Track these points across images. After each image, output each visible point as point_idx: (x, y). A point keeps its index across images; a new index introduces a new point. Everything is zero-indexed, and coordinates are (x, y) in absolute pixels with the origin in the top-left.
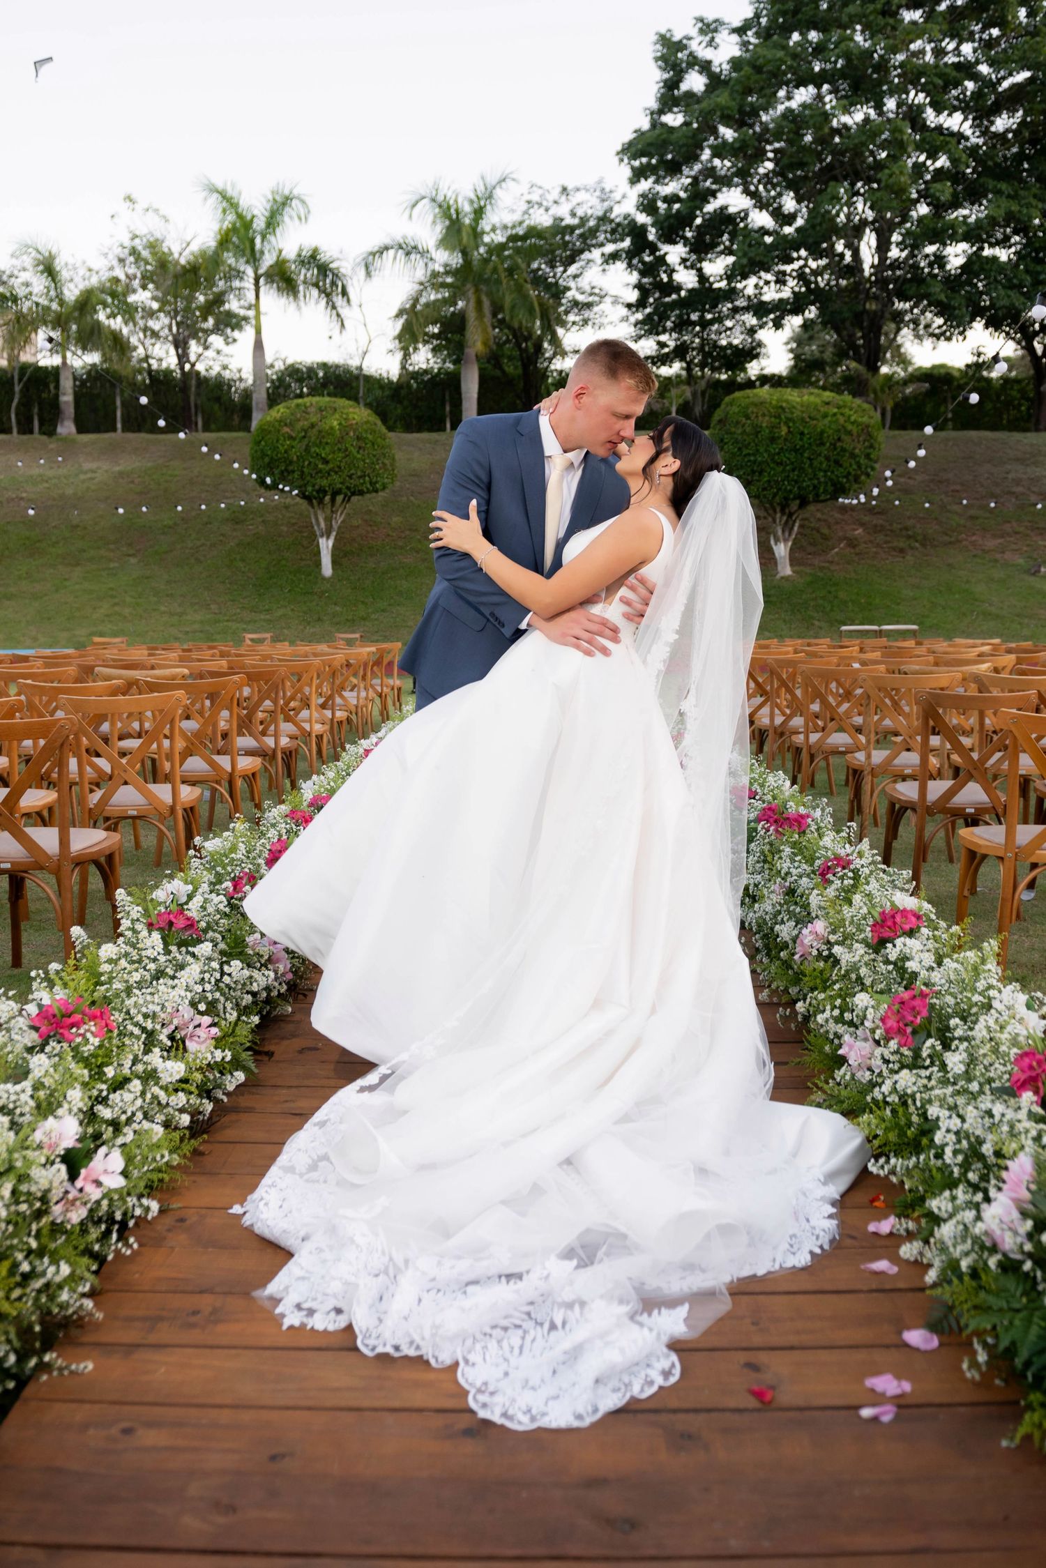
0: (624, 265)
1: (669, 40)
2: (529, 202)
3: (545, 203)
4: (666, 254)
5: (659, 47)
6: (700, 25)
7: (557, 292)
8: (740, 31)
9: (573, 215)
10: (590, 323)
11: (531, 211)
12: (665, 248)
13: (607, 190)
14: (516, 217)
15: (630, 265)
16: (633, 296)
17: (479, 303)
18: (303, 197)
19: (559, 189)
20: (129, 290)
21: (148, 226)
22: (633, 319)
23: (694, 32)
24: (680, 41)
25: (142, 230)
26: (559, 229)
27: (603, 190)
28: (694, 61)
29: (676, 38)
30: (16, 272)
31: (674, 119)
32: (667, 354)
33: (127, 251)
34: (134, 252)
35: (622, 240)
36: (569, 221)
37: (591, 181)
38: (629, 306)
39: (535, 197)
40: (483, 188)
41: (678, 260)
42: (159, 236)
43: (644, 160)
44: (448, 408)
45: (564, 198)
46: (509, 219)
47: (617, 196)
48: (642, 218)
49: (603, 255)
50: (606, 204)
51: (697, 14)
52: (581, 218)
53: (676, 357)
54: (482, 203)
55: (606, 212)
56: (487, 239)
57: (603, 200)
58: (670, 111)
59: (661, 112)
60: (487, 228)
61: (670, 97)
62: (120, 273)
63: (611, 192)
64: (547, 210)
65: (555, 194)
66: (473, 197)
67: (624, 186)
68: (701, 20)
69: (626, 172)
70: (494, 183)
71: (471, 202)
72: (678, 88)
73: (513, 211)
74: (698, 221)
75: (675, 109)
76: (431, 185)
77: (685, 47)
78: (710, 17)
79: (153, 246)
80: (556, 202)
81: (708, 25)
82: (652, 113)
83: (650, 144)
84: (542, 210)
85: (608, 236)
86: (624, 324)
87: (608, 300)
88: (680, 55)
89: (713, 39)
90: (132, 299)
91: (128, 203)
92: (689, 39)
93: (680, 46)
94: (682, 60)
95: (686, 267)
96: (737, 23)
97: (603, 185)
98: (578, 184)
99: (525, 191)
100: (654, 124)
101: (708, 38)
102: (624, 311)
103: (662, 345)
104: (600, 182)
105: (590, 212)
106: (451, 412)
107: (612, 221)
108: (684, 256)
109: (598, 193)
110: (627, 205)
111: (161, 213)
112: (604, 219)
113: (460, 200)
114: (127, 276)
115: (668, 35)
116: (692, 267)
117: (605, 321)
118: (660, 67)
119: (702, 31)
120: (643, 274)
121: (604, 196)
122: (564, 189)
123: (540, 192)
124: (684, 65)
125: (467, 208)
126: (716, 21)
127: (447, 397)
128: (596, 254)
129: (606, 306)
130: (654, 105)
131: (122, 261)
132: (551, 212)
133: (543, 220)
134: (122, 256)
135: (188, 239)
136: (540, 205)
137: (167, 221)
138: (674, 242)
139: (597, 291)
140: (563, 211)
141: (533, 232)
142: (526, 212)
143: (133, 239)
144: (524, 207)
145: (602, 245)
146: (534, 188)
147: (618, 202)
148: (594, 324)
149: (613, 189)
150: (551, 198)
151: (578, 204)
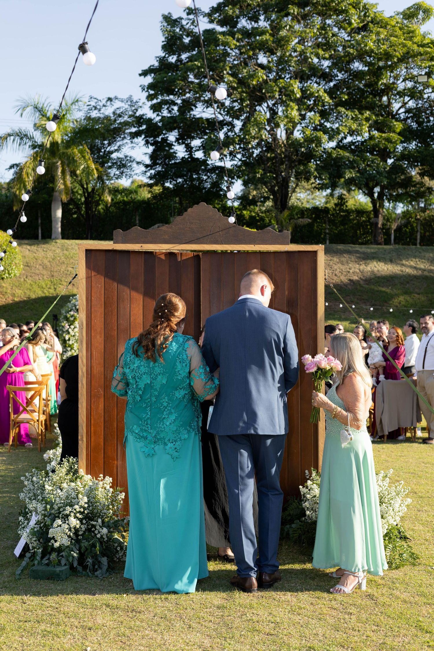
0: (144, 140)
1: (169, 19)
2: (89, 106)
3: (98, 107)
4: (168, 137)
5: (163, 23)
6: (187, 10)
8: (209, 15)
9: (114, 113)
10: (124, 174)
11: (91, 111)
12: (167, 133)
16: (148, 161)
17: (64, 170)
19: (107, 99)
22: (148, 174)
23: (184, 15)
24: (176, 20)
26: (107, 121)
27: (132, 101)
29: (175, 17)
36: (112, 116)
37: (125, 96)
38: (147, 166)
39: (93, 103)
44: (40, 221)
45: (109, 104)
46: (79, 117)
47: (140, 104)
48: (153, 116)
50: (134, 108)
55: (134, 112)
57: (131, 106)
63: (136, 102)
64: (100, 110)
65: (104, 102)
67: (144, 101)
68: (188, 8)
69: (146, 94)
76: (33, 97)
77: (179, 23)
78: (193, 6)
81: (191, 12)
82: (160, 58)
84: (96, 111)
86: (144, 176)
87: (135, 163)
88: (175, 28)
89: (193, 21)
92: (181, 19)
93: (176, 22)
94: (176, 31)
95: (179, 143)
96: (207, 11)
98: (119, 97)
101: (191, 20)
102: (144, 169)
104: (130, 97)
106: (42, 223)
108: (178, 137)
109: (129, 103)
112: (132, 116)
115: (169, 16)
116: (182, 143)
117: (133, 173)
118: (165, 34)
119: (188, 15)
120: (155, 148)
121: (133, 104)
122: (110, 99)
123: (96, 101)
126: (196, 9)
127: (39, 215)
130: (161, 53)
132: (102, 112)
136: (96, 108)
138: (173, 131)
139: (128, 158)
140: (109, 111)
142: (88, 112)
144: (86, 108)
146: (92, 99)
147: (141, 107)
148: (127, 175)
149: (138, 101)
150: (101, 104)
151: (118, 108)
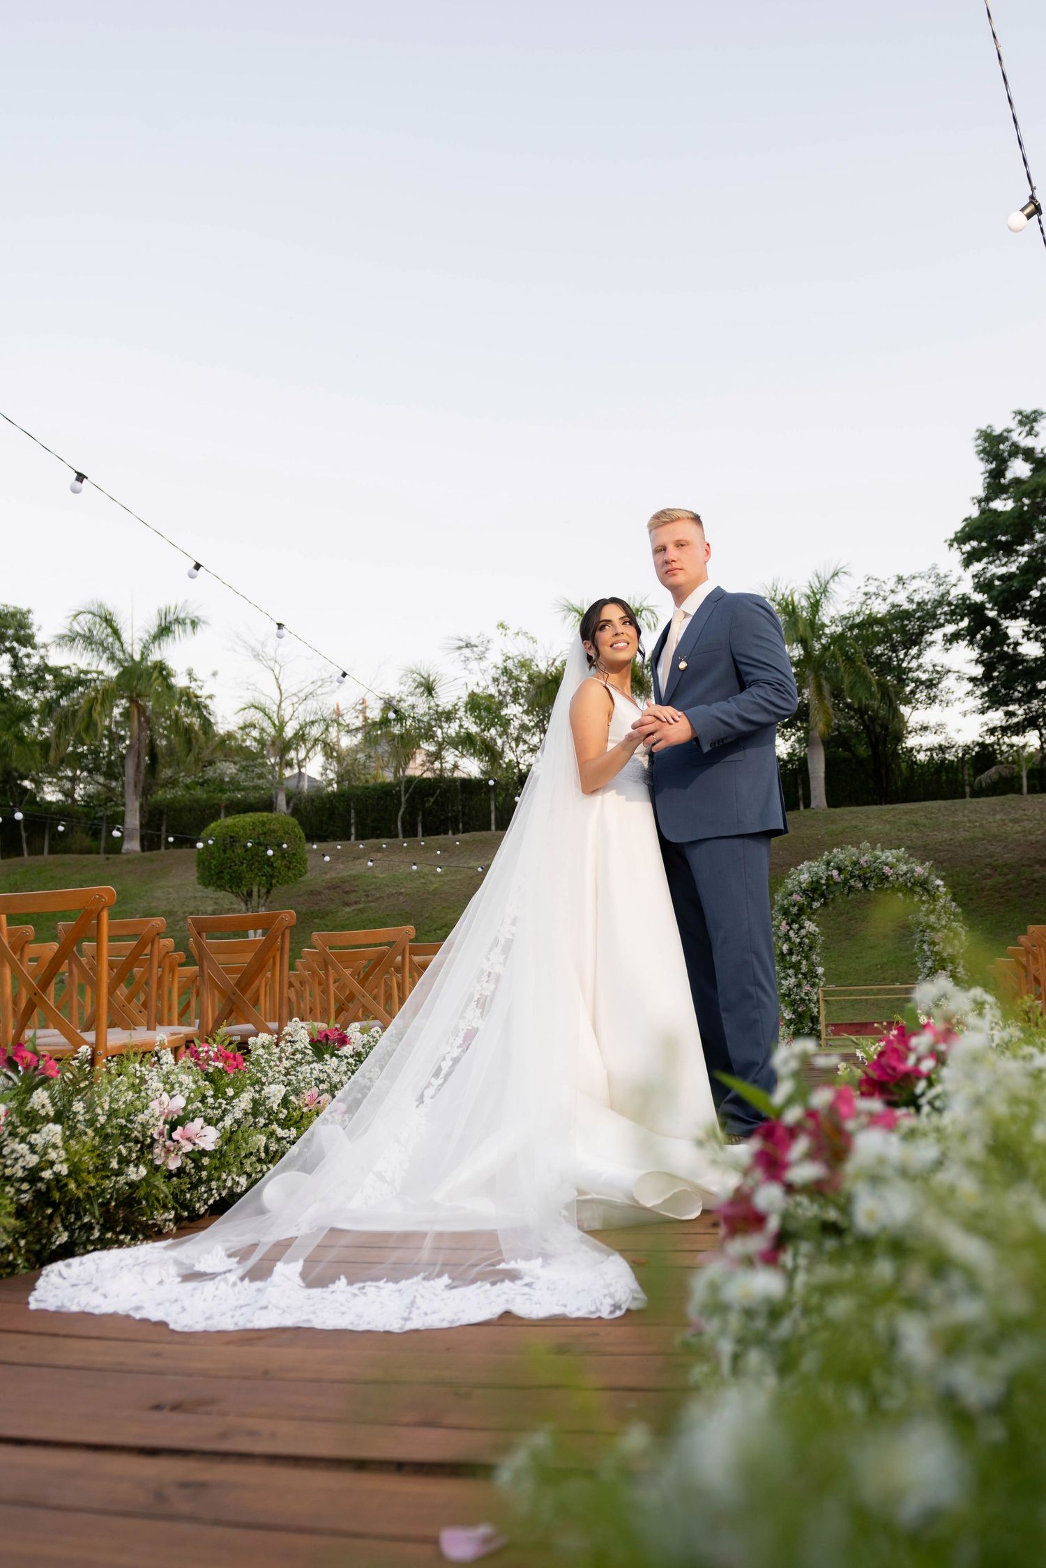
0: (966, 642)
1: (990, 434)
2: (866, 594)
3: (882, 593)
4: (1007, 628)
5: (980, 442)
6: (1019, 417)
7: (901, 674)
9: (911, 601)
10: (937, 701)
11: (869, 602)
12: (1005, 623)
13: (942, 575)
14: (855, 608)
15: (971, 643)
16: (979, 671)
17: (819, 688)
18: (655, 609)
19: (896, 579)
20: (502, 705)
21: (518, 648)
22: (978, 693)
23: (1013, 424)
24: (1001, 435)
25: (513, 652)
26: (899, 615)
27: (938, 575)
28: (1016, 450)
29: (997, 431)
30: (404, 697)
31: (1003, 505)
32: (1017, 724)
33: (499, 671)
34: (506, 671)
35: (962, 620)
36: (907, 606)
37: (924, 568)
38: (974, 680)
39: (872, 589)
40: (818, 586)
41: (1021, 633)
42: (528, 656)
43: (974, 543)
44: (800, 791)
45: (900, 586)
46: (845, 611)
47: (953, 579)
48: (978, 598)
49: (945, 635)
50: (942, 589)
51: (1016, 408)
52: (919, 604)
53: (1029, 726)
54: (818, 598)
55: (943, 596)
56: (827, 631)
57: (940, 585)
58: (996, 497)
59: (988, 499)
60: (827, 622)
61: (996, 484)
62: (493, 690)
63: (946, 576)
64: (885, 599)
65: (891, 584)
66: (809, 592)
67: (958, 570)
68: (1020, 413)
69: (956, 556)
70: (827, 578)
71: (808, 597)
72: (1004, 477)
73: (852, 603)
74: (1035, 593)
75: (1005, 496)
76: (769, 586)
77: (1007, 439)
78: (1028, 409)
79: (524, 665)
80: (892, 591)
81: (1027, 417)
82: (980, 501)
83: (977, 528)
84: (879, 600)
85: (948, 617)
86: (970, 698)
87: (952, 676)
88: (1002, 447)
89: (1032, 428)
90: (504, 712)
91: (501, 630)
92: (1009, 431)
93: (1001, 438)
94: (1004, 451)
95: (1029, 639)
97: (936, 571)
98: (913, 572)
99: (862, 584)
100: (983, 512)
101: (1027, 428)
102: (970, 686)
103: (1009, 714)
104: (934, 568)
105: (927, 597)
106: (804, 795)
107: (950, 604)
108: (1026, 629)
109: (933, 579)
110: (964, 585)
111: (529, 635)
112: (939, 603)
113: (796, 598)
114: (500, 692)
115: (989, 431)
116: (1036, 638)
117: (953, 697)
118: (982, 459)
119: (1021, 423)
120: (984, 648)
121: (940, 580)
123: (877, 583)
124: (1006, 454)
125: (804, 603)
126: (1035, 412)
127: (799, 782)
128: (937, 635)
129: (949, 682)
130: (981, 493)
131: (495, 680)
132: (889, 601)
133: (880, 608)
134: (496, 676)
135: (554, 657)
136: (877, 595)
137: (535, 642)
138: (1014, 617)
139: (939, 669)
140: (901, 599)
141: (871, 621)
142: (864, 603)
143: (505, 661)
144: (862, 598)
145: (942, 625)
146: (870, 581)
147: (955, 585)
148: (942, 701)
149: (948, 574)
150: (887, 588)
151: (915, 591)
